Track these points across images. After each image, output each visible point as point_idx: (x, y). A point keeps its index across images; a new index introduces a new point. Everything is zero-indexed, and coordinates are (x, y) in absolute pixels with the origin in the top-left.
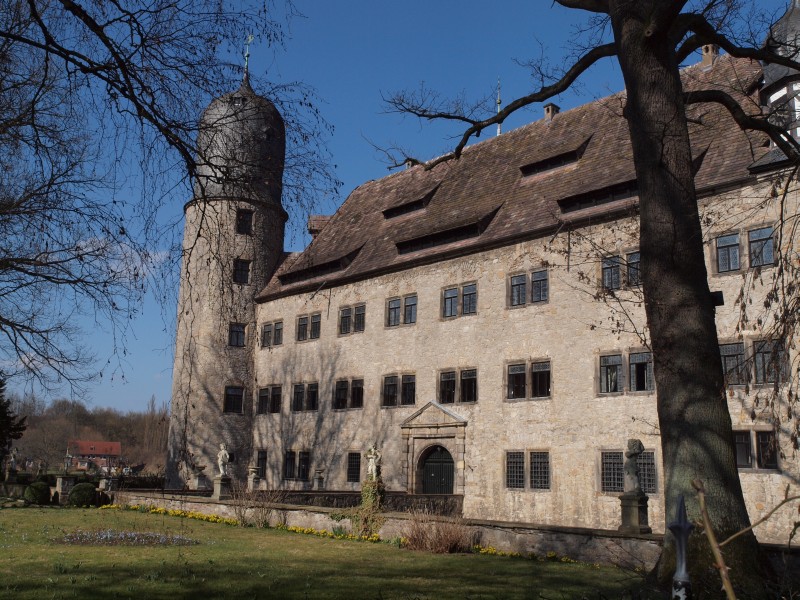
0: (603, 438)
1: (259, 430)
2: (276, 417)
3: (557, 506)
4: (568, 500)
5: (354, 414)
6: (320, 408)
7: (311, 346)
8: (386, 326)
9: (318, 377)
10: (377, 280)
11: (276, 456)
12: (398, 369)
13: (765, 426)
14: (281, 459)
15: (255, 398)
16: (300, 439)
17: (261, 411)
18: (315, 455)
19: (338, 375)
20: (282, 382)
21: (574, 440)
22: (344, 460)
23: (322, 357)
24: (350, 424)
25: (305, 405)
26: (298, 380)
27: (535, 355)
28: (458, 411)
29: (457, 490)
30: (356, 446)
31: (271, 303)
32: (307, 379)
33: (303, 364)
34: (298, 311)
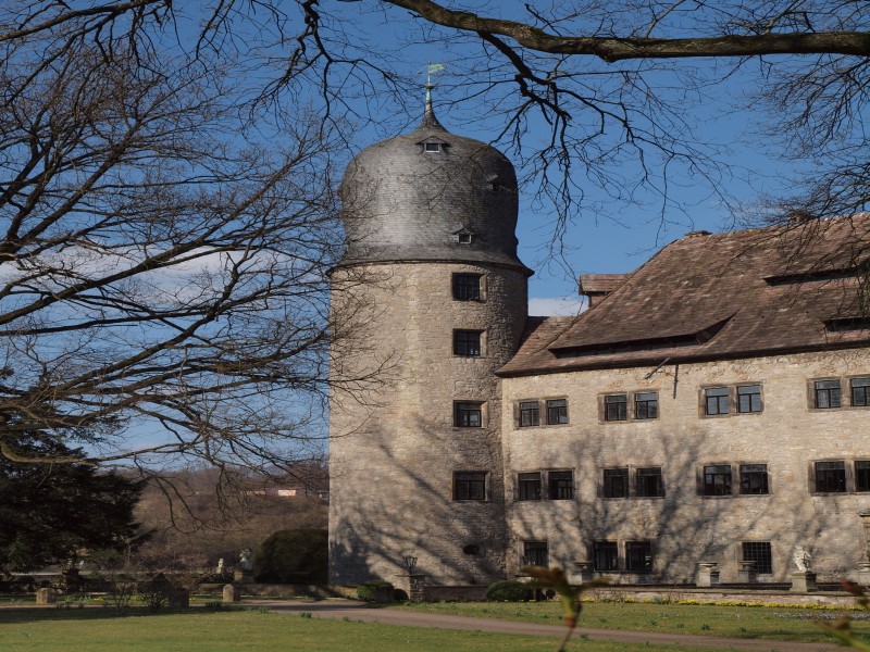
1: (521, 518)
2: (564, 505)
5: (750, 501)
6: (668, 494)
7: (638, 427)
8: (810, 407)
9: (658, 460)
10: (783, 359)
11: (569, 547)
12: (845, 453)
14: (584, 550)
15: (508, 483)
16: (626, 528)
17: (525, 498)
18: (663, 545)
19: (705, 459)
20: (574, 465)
22: (733, 550)
23: (665, 440)
24: (742, 512)
25: (631, 491)
26: (609, 464)
30: (757, 535)
31: (536, 378)
32: (632, 463)
33: (620, 448)
34: (602, 388)
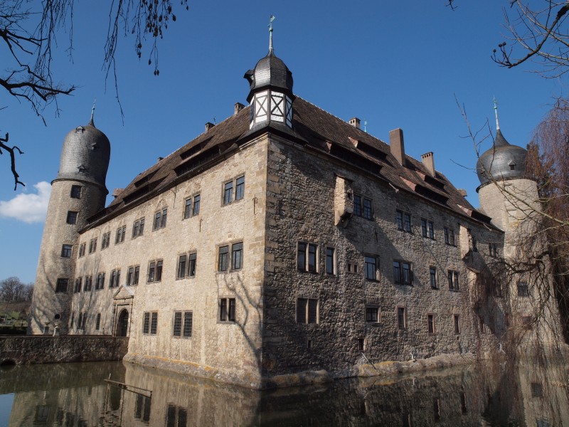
0: (176, 304)
1: (74, 302)
2: (79, 294)
3: (158, 343)
4: (162, 340)
5: (101, 291)
6: (92, 289)
7: (93, 255)
9: (93, 272)
10: (116, 219)
11: (77, 316)
12: (116, 267)
13: (232, 295)
15: (75, 284)
16: (85, 306)
17: (75, 292)
18: (88, 315)
19: (99, 271)
20: (82, 275)
21: (166, 306)
22: (96, 317)
23: (95, 261)
24: (100, 297)
25: (88, 288)
26: (87, 274)
27: (159, 257)
28: (131, 290)
29: (128, 335)
30: (100, 310)
31: (84, 234)
32: (90, 274)
34: (91, 238)
